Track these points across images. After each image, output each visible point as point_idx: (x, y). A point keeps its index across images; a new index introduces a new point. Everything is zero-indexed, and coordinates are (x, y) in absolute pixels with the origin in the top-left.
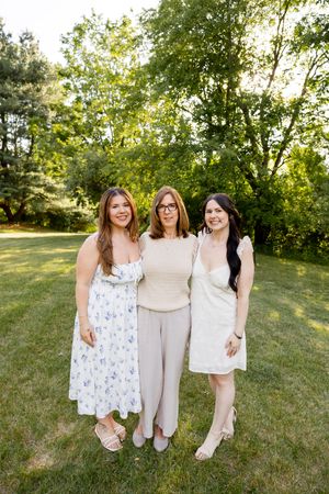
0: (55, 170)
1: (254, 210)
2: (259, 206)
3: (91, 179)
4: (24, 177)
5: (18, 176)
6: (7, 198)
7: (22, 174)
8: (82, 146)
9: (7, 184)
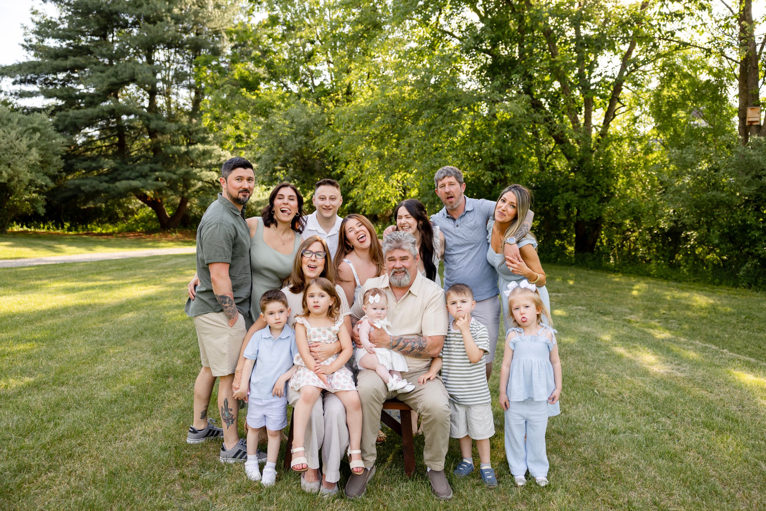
0: (239, 139)
1: (566, 195)
2: (575, 189)
3: (299, 153)
4: (187, 153)
5: (178, 152)
6: (159, 190)
7: (183, 149)
8: (282, 98)
9: (159, 166)
